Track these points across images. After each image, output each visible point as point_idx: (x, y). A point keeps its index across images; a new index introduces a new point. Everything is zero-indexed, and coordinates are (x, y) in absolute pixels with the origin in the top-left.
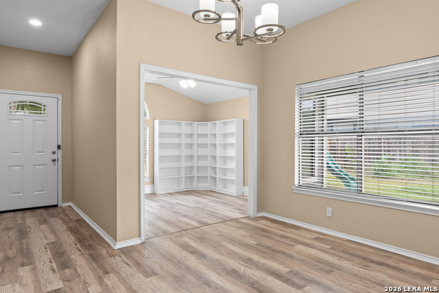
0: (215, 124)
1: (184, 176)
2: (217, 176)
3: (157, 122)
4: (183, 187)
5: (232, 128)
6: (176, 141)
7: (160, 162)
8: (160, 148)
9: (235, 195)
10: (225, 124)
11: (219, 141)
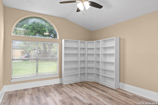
0: (99, 42)
1: (79, 73)
2: (100, 74)
3: (63, 40)
4: (78, 80)
5: (113, 44)
6: (75, 52)
7: (65, 65)
8: (65, 56)
9: (114, 88)
10: (105, 41)
11: (101, 52)
